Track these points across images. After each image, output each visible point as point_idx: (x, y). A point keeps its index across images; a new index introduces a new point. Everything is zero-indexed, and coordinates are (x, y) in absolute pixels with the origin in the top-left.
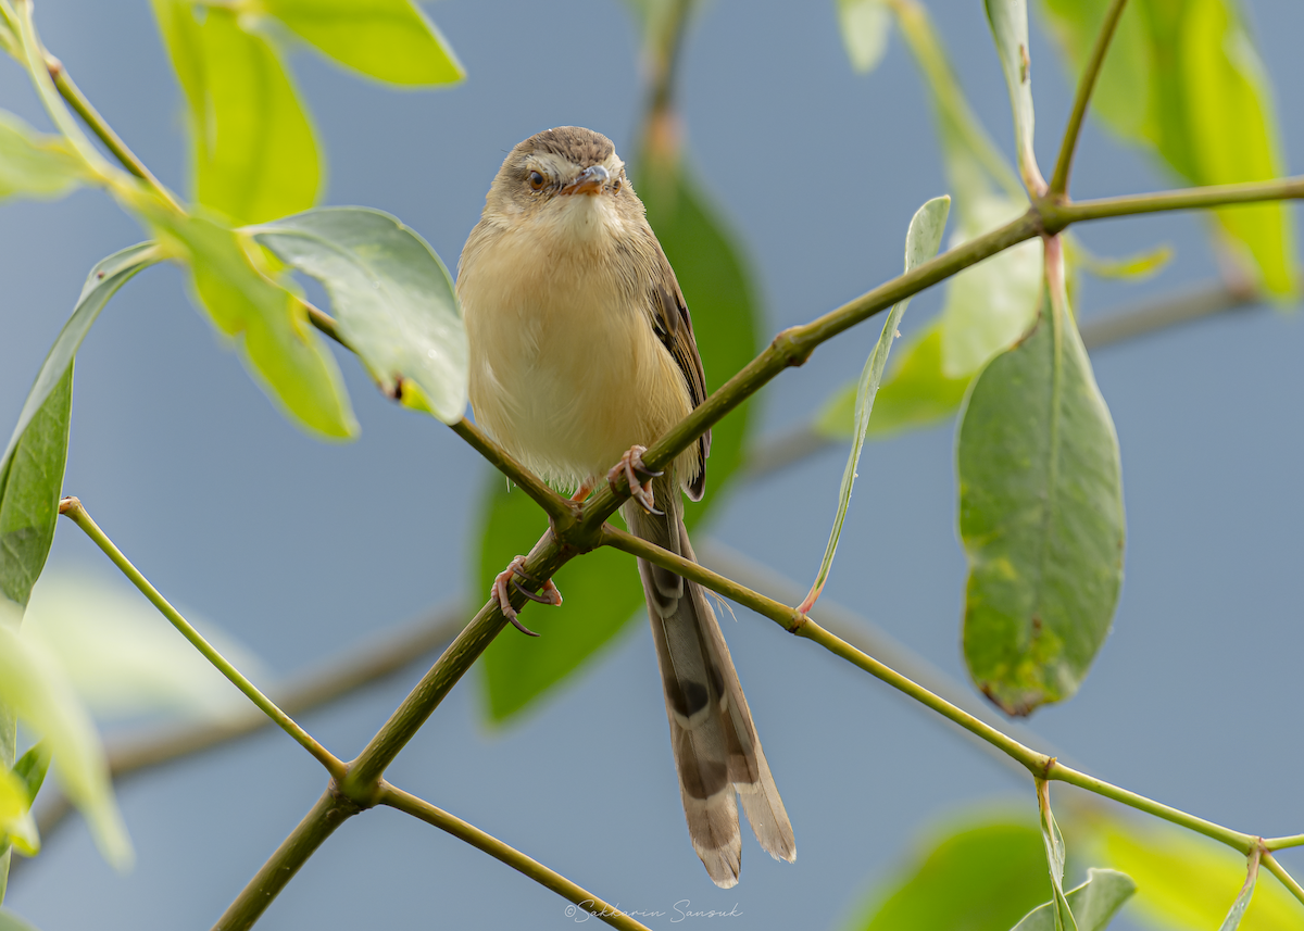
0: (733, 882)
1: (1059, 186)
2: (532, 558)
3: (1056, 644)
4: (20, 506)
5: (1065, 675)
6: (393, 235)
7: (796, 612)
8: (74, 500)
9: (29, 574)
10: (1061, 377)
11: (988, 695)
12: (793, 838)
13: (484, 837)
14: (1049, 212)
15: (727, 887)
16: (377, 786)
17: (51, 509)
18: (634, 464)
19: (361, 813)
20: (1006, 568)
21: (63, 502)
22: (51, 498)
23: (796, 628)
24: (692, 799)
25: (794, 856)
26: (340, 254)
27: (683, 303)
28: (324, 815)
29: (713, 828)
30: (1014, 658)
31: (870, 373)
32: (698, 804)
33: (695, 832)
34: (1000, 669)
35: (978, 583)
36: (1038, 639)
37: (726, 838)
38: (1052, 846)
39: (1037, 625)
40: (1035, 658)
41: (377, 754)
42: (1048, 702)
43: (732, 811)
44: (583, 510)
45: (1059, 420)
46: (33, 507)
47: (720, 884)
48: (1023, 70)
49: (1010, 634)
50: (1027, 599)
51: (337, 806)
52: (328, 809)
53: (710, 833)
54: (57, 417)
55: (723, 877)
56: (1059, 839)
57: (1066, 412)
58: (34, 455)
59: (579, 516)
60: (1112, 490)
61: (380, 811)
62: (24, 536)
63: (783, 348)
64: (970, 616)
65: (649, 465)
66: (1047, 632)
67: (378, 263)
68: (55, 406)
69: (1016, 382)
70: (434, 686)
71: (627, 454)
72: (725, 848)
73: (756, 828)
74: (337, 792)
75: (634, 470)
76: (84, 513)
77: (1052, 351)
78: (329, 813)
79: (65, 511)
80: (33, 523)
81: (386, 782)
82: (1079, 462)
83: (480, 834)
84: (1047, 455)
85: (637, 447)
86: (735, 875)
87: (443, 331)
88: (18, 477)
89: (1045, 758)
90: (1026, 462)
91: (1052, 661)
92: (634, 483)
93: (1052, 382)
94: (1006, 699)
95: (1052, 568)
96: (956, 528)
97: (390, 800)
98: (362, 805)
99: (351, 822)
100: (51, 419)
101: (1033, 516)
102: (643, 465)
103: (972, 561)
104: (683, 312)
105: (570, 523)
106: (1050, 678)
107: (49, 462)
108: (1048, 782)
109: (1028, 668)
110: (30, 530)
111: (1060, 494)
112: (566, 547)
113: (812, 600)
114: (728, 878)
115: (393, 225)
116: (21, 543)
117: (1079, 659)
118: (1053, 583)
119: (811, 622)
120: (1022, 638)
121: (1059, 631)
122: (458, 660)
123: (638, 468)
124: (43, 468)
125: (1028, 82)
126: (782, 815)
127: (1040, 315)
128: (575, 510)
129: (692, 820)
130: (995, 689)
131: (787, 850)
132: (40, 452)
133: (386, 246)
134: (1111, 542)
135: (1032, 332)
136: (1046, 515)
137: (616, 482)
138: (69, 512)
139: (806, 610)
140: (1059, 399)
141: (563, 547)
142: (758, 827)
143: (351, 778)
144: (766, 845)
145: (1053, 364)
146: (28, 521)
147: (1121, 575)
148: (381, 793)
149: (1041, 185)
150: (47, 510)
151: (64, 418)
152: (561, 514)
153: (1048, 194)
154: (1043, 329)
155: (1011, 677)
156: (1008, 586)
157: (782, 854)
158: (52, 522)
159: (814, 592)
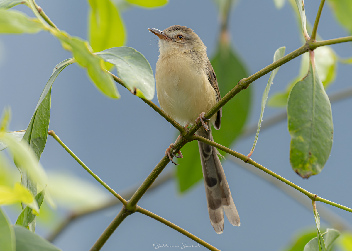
0: (221, 233)
1: (313, 37)
2: (176, 144)
3: (315, 159)
4: (37, 132)
5: (318, 167)
6: (134, 53)
7: (247, 157)
8: (52, 131)
9: (40, 150)
10: (315, 88)
11: (297, 173)
12: (239, 220)
13: (165, 220)
14: (311, 44)
15: (219, 234)
16: (136, 207)
17: (46, 133)
18: (202, 117)
19: (132, 214)
20: (301, 139)
21: (49, 131)
22: (46, 130)
23: (247, 161)
24: (211, 210)
25: (239, 225)
26: (120, 58)
27: (215, 74)
28: (122, 215)
29: (216, 218)
30: (304, 163)
31: (265, 93)
32: (213, 211)
33: (212, 219)
34: (300, 166)
35: (294, 143)
36: (310, 158)
37: (220, 220)
38: (317, 219)
39: (310, 154)
40: (310, 163)
41: (136, 198)
42: (314, 175)
43: (222, 213)
44: (189, 130)
45: (315, 99)
46: (41, 132)
47: (218, 233)
48: (303, 7)
49: (303, 156)
50: (307, 147)
51: (125, 212)
52: (123, 213)
53: (216, 219)
54: (47, 108)
55: (218, 231)
56: (319, 217)
57: (317, 97)
58: (40, 118)
59: (188, 132)
60: (330, 118)
61: (136, 213)
62: (38, 140)
63: (241, 84)
64: (292, 151)
65: (206, 117)
66: (313, 156)
67: (130, 60)
68: (46, 105)
69: (303, 89)
70: (150, 179)
71: (200, 114)
72: (220, 223)
73: (228, 217)
74: (125, 209)
75: (203, 119)
76: (55, 134)
77: (313, 81)
78: (123, 214)
79: (50, 134)
80: (41, 136)
81: (138, 206)
82: (320, 110)
83: (163, 219)
84: (312, 109)
85: (203, 112)
86: (222, 231)
87: (148, 78)
88: (36, 124)
89: (315, 195)
90: (306, 111)
91: (314, 163)
92: (203, 122)
93: (313, 89)
94: (302, 174)
95: (314, 139)
96: (288, 128)
97: (139, 211)
98: (132, 212)
99: (129, 217)
100: (45, 108)
101: (308, 125)
102: (204, 117)
103: (292, 137)
104: (214, 76)
105: (185, 133)
106: (314, 168)
107: (45, 120)
108: (315, 201)
109: (308, 165)
110: (40, 138)
111: (315, 119)
112: (185, 140)
113: (251, 153)
114: (220, 231)
115: (134, 51)
116: (38, 142)
117: (322, 163)
118: (314, 142)
119: (251, 159)
120: (306, 157)
121: (316, 156)
122: (156, 172)
123: (203, 118)
124: (43, 122)
125: (304, 10)
126: (237, 213)
127: (309, 71)
128: (187, 130)
129: (211, 215)
130: (299, 171)
131: (237, 223)
132: (42, 117)
133: (132, 56)
134: (330, 132)
135: (307, 76)
136: (312, 125)
137: (198, 122)
138: (51, 134)
139: (249, 156)
140: (315, 93)
141: (184, 140)
142: (229, 217)
143: (129, 205)
144: (231, 222)
145: (313, 85)
146: (39, 136)
147: (333, 141)
148: (137, 209)
149: (309, 37)
150: (44, 133)
151: (49, 108)
152: (183, 131)
153: (310, 39)
154: (310, 75)
155: (303, 168)
156: (302, 143)
157: (236, 225)
158: (46, 136)
159: (252, 152)
